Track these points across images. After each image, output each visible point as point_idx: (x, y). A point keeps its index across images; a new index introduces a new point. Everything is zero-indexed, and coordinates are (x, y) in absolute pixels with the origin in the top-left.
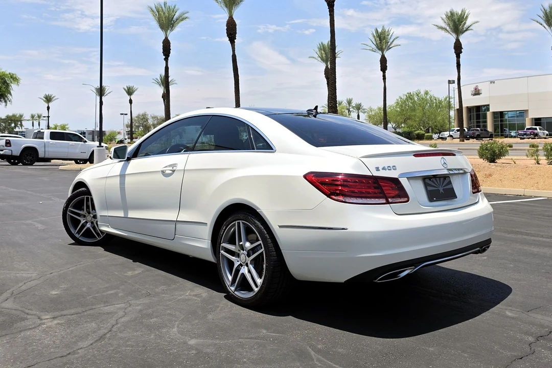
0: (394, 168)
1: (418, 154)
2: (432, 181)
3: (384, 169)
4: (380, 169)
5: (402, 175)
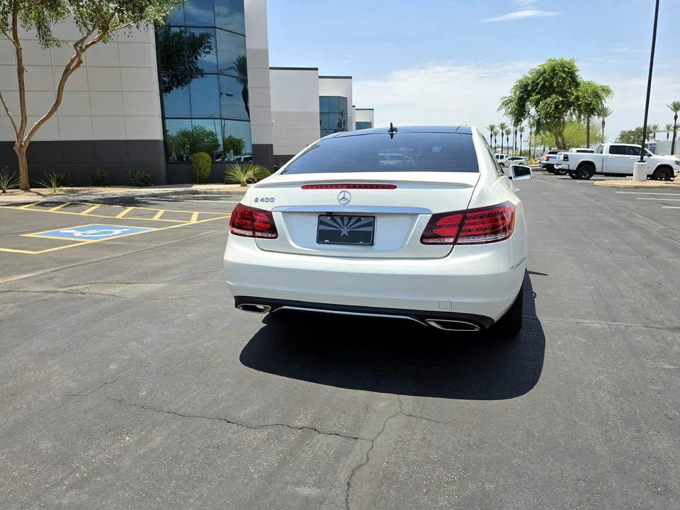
0: (272, 200)
1: (308, 186)
2: (333, 219)
3: (262, 200)
4: (259, 200)
5: (278, 209)
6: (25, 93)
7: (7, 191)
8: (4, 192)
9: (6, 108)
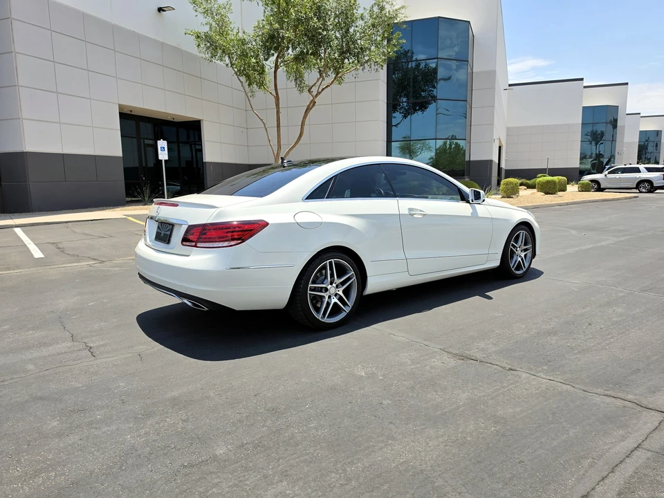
2: (161, 225)
6: (281, 128)
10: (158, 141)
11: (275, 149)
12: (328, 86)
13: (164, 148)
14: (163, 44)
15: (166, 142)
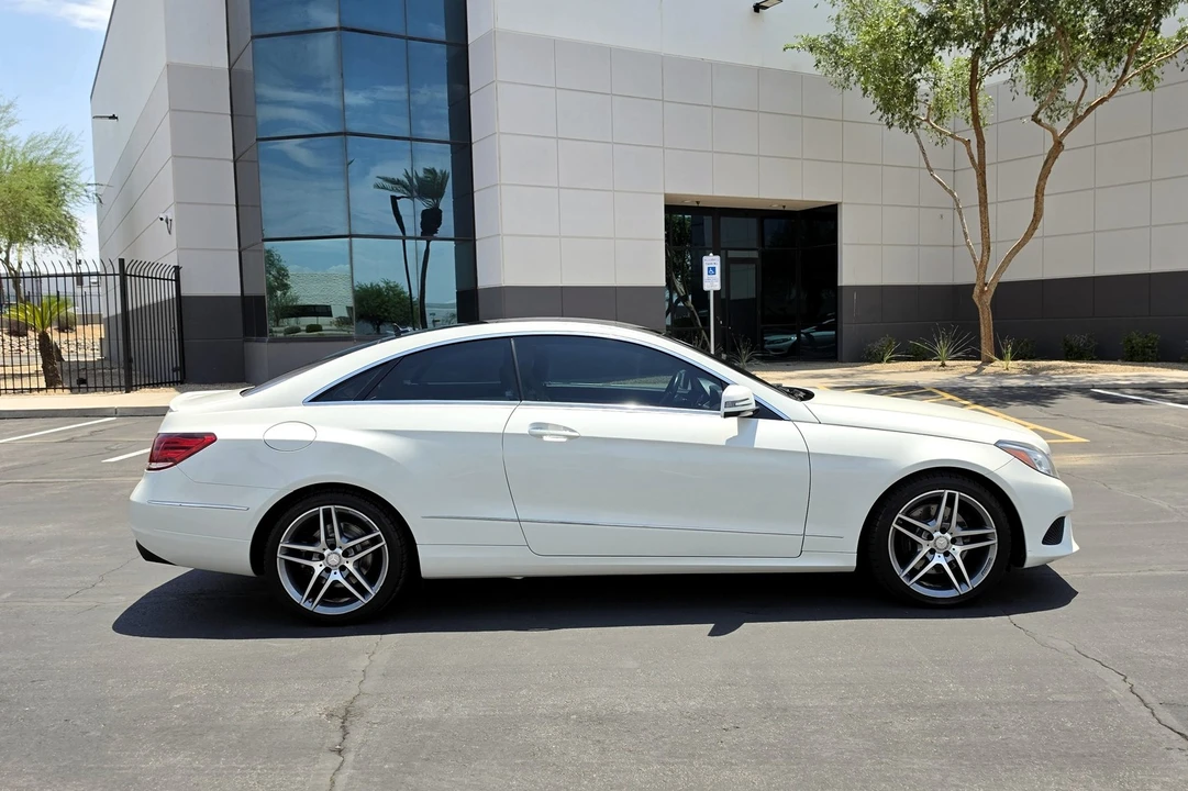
6: (989, 207)
7: (947, 363)
8: (943, 365)
9: (965, 233)
10: (705, 258)
11: (978, 251)
12: (1102, 101)
13: (714, 269)
14: (760, 70)
15: (718, 257)
